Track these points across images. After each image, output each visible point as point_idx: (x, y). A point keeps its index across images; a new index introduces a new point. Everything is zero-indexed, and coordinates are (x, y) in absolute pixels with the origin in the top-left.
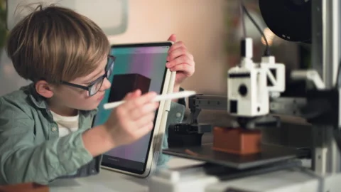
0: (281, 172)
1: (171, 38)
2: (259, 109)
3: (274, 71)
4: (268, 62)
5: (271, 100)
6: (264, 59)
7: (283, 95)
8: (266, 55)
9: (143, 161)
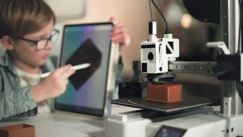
0: (200, 115)
1: (111, 19)
2: (161, 69)
3: (171, 44)
4: (167, 37)
5: (169, 63)
6: (165, 35)
7: (178, 59)
8: (167, 33)
9: (101, 107)
